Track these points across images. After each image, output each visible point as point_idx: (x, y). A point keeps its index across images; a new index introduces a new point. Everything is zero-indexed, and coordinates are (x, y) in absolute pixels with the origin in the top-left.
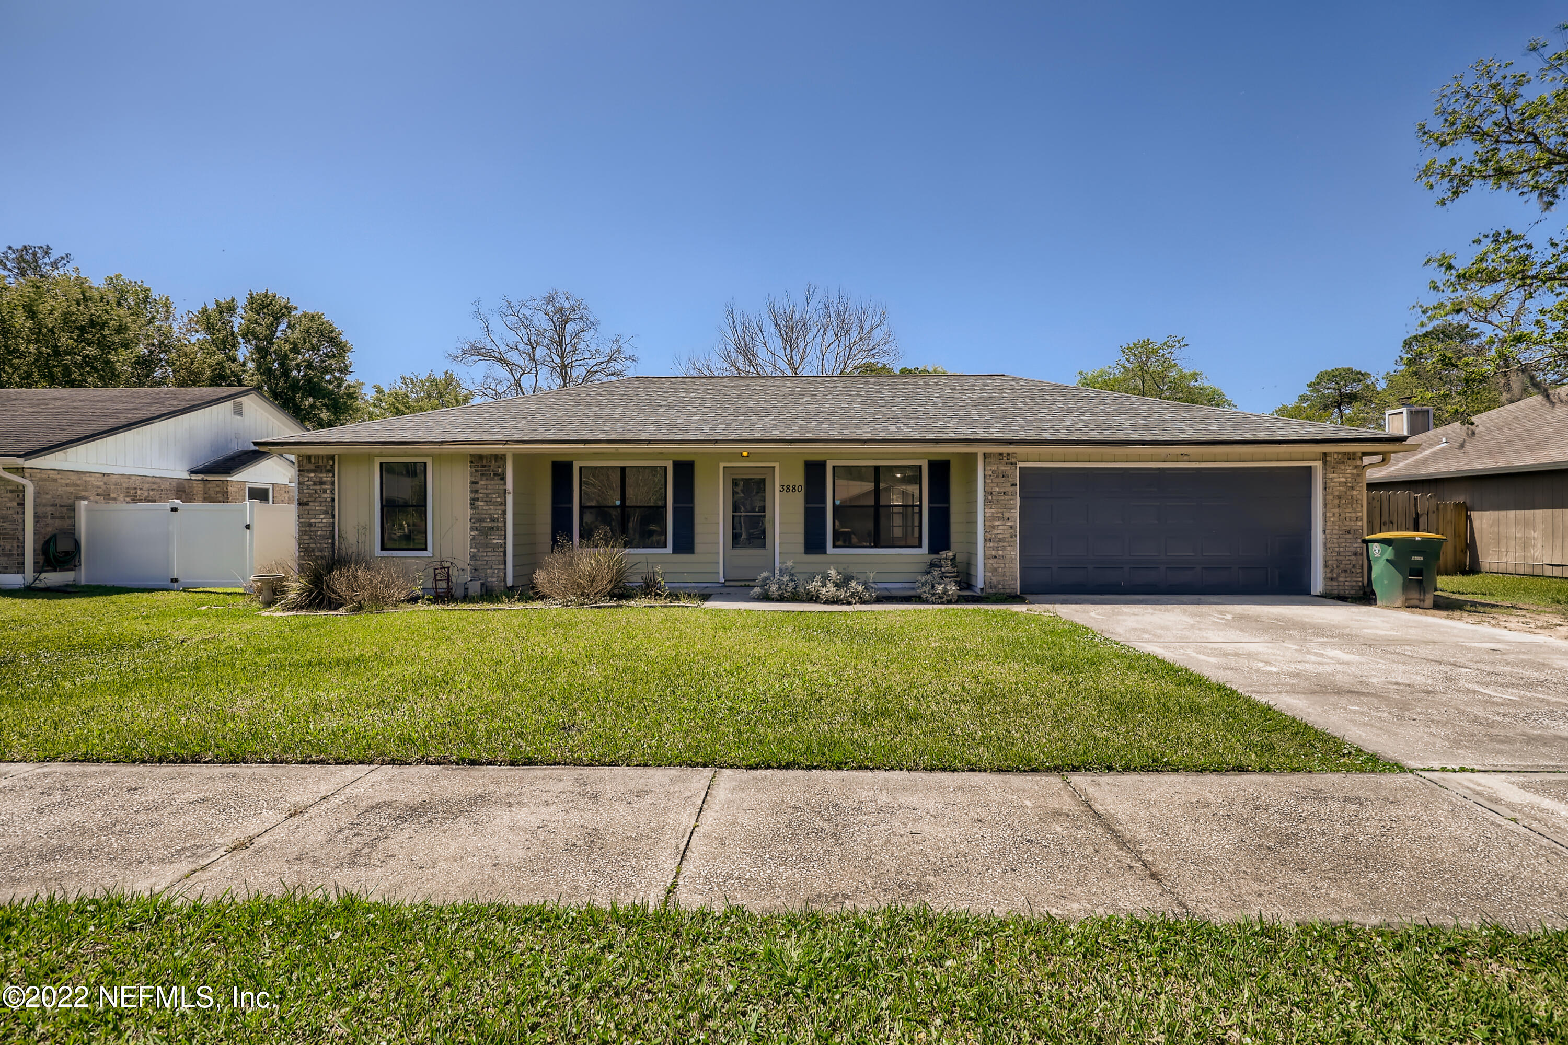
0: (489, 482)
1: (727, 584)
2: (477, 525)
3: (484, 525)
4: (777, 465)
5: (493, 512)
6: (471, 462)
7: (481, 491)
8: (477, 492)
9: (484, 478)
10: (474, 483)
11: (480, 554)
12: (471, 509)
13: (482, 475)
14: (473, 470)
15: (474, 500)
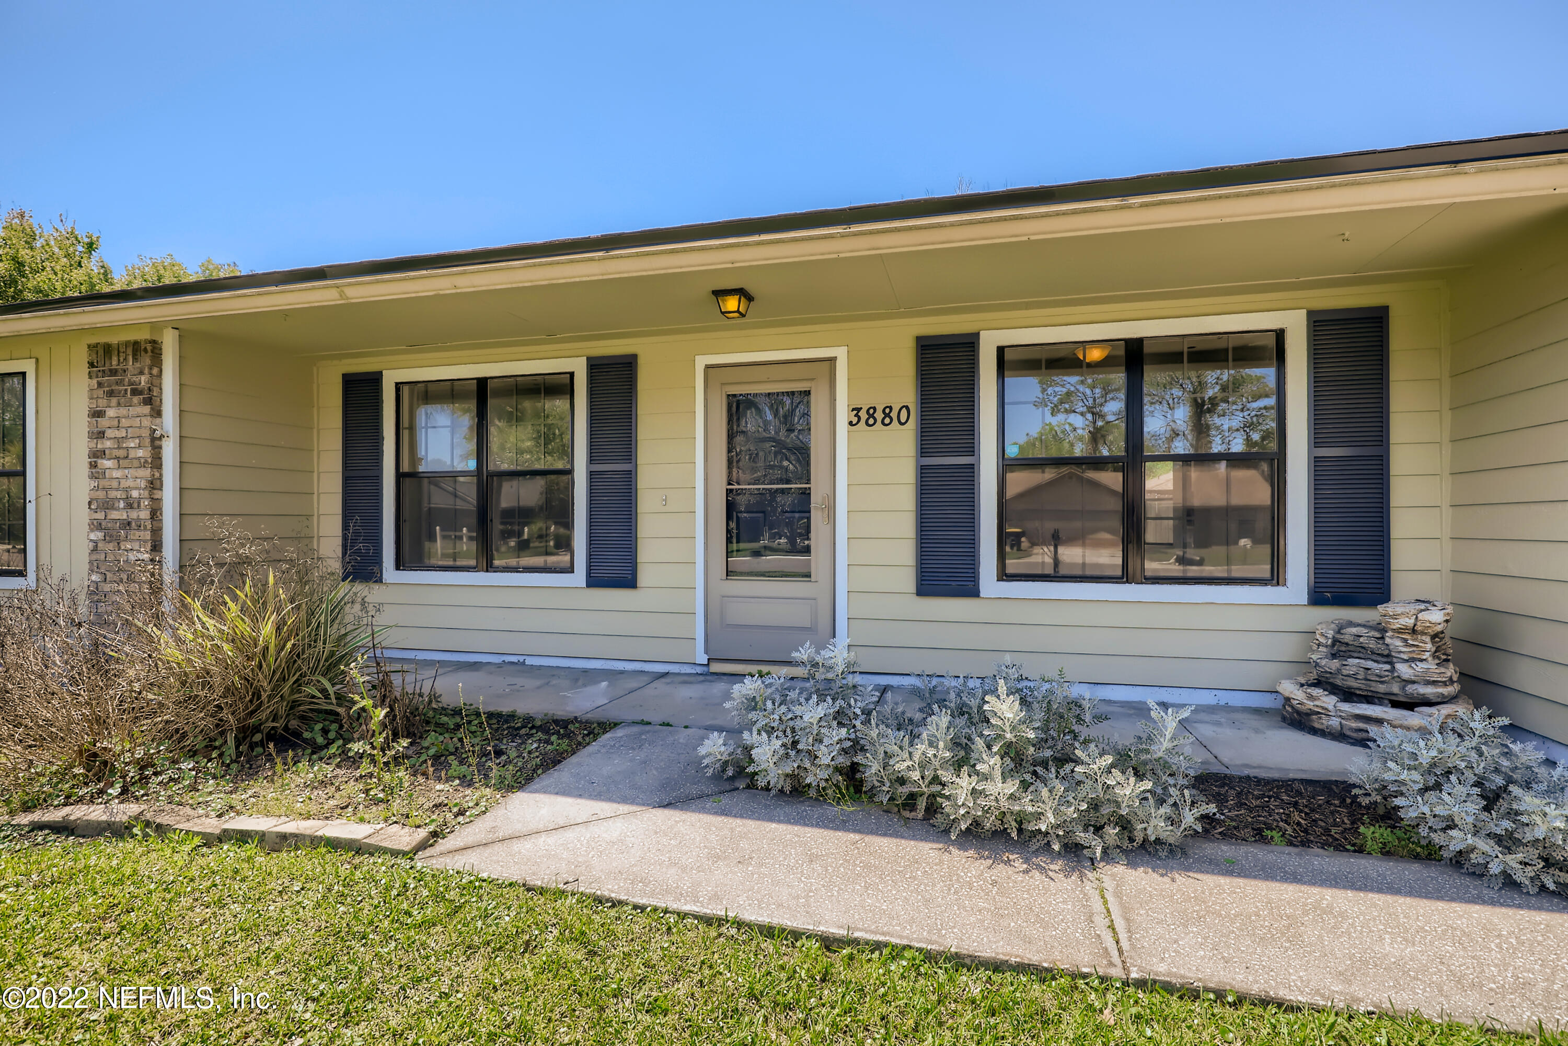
0: (123, 411)
1: (716, 667)
2: (100, 515)
3: (114, 515)
4: (840, 353)
5: (130, 483)
6: (91, 365)
7: (109, 433)
8: (101, 435)
9: (114, 401)
10: (97, 414)
11: (107, 587)
12: (93, 477)
13: (111, 394)
14: (94, 382)
15: (96, 455)
